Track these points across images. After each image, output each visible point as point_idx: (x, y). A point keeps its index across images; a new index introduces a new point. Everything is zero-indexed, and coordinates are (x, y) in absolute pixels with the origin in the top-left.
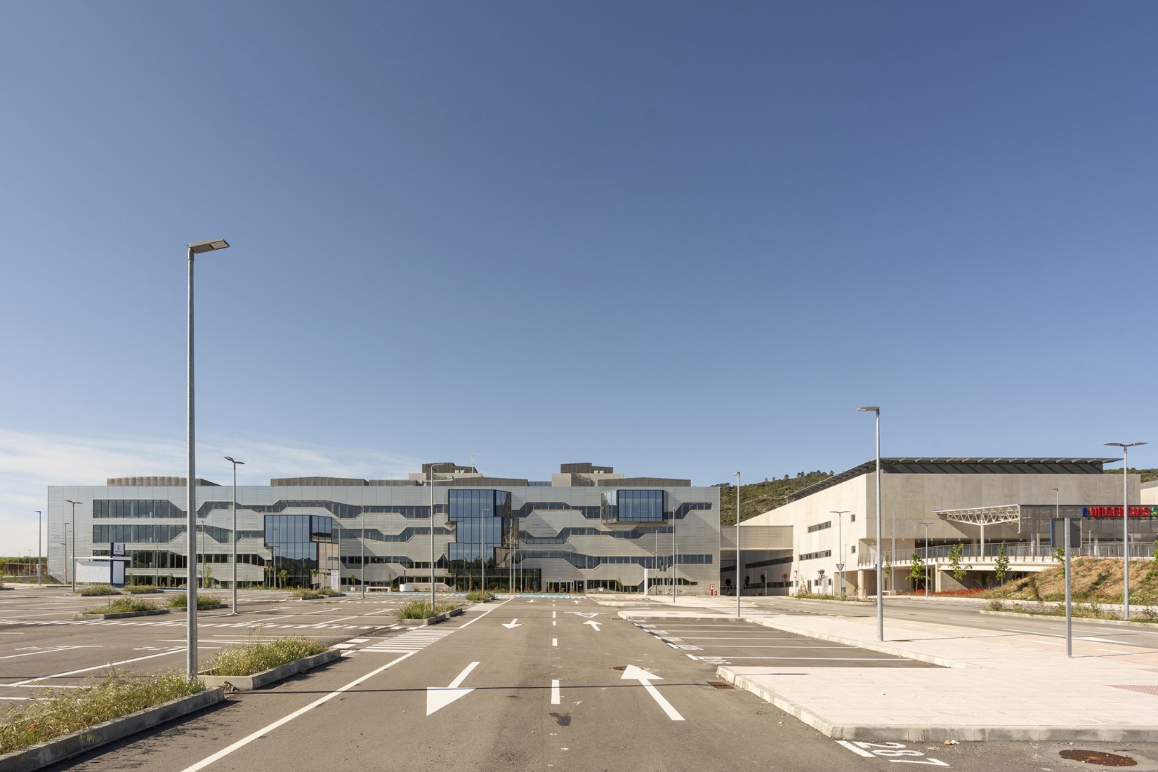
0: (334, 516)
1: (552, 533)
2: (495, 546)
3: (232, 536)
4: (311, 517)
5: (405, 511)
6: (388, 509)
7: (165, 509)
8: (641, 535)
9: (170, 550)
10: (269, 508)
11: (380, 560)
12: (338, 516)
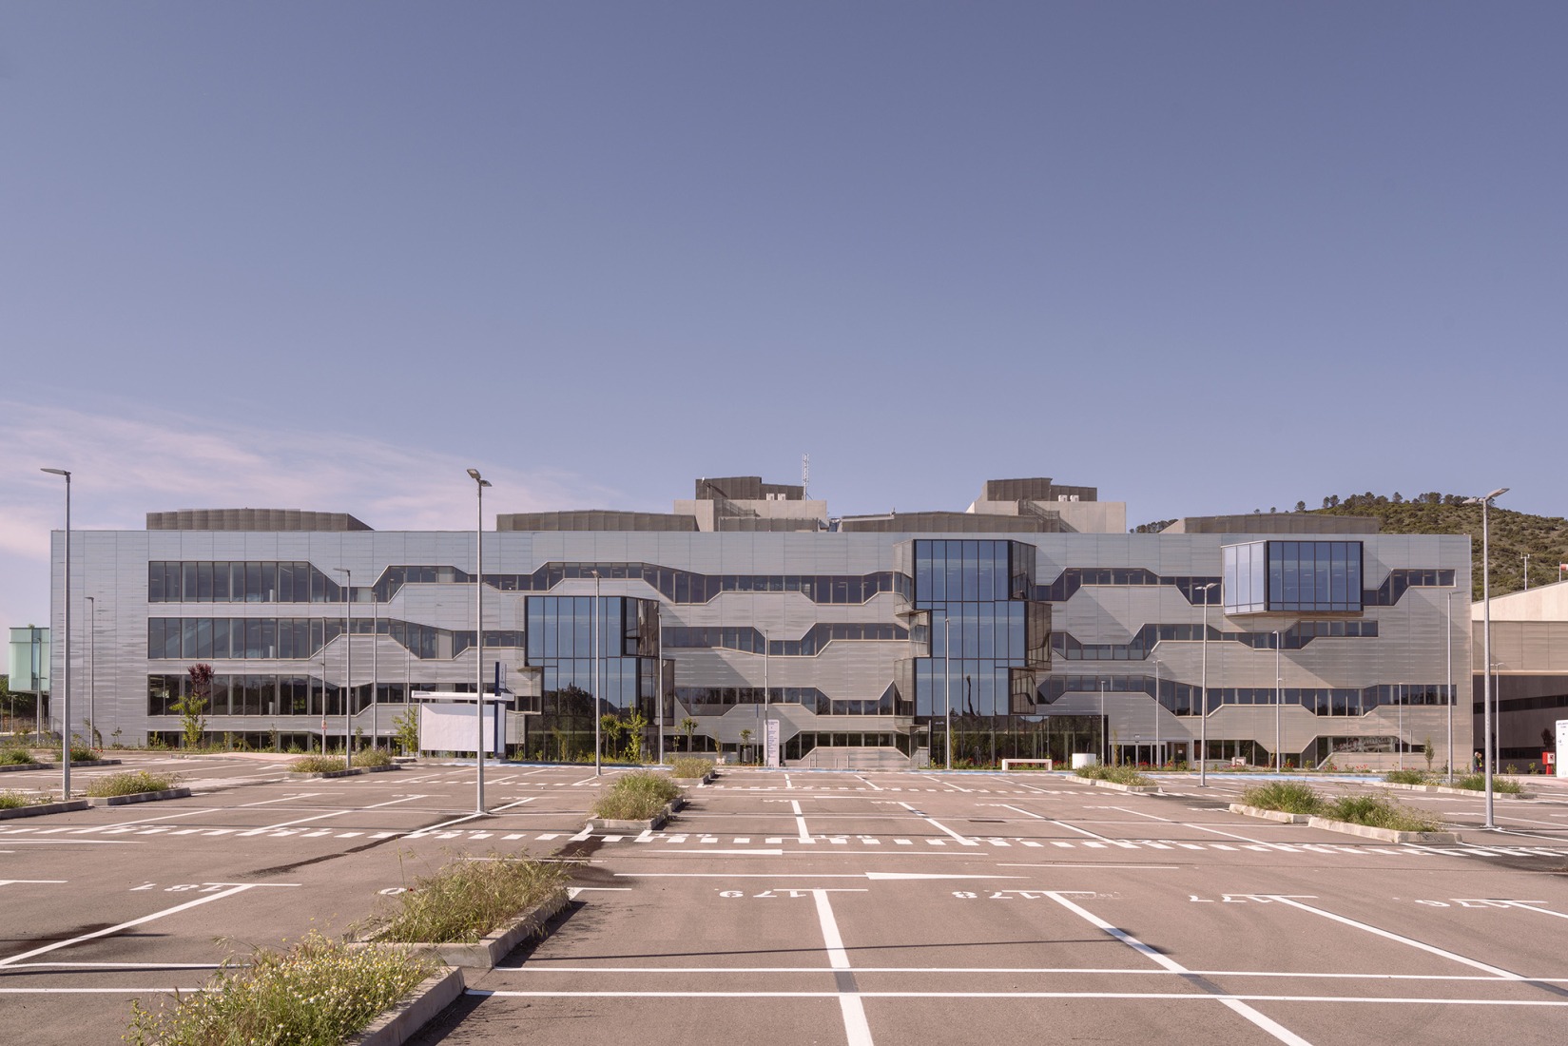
0: (663, 599)
1: (1120, 637)
2: (1013, 664)
3: (445, 643)
4: (624, 599)
5: (824, 588)
6: (776, 583)
7: (302, 582)
8: (1306, 640)
9: (313, 673)
10: (524, 582)
11: (754, 696)
12: (670, 597)
